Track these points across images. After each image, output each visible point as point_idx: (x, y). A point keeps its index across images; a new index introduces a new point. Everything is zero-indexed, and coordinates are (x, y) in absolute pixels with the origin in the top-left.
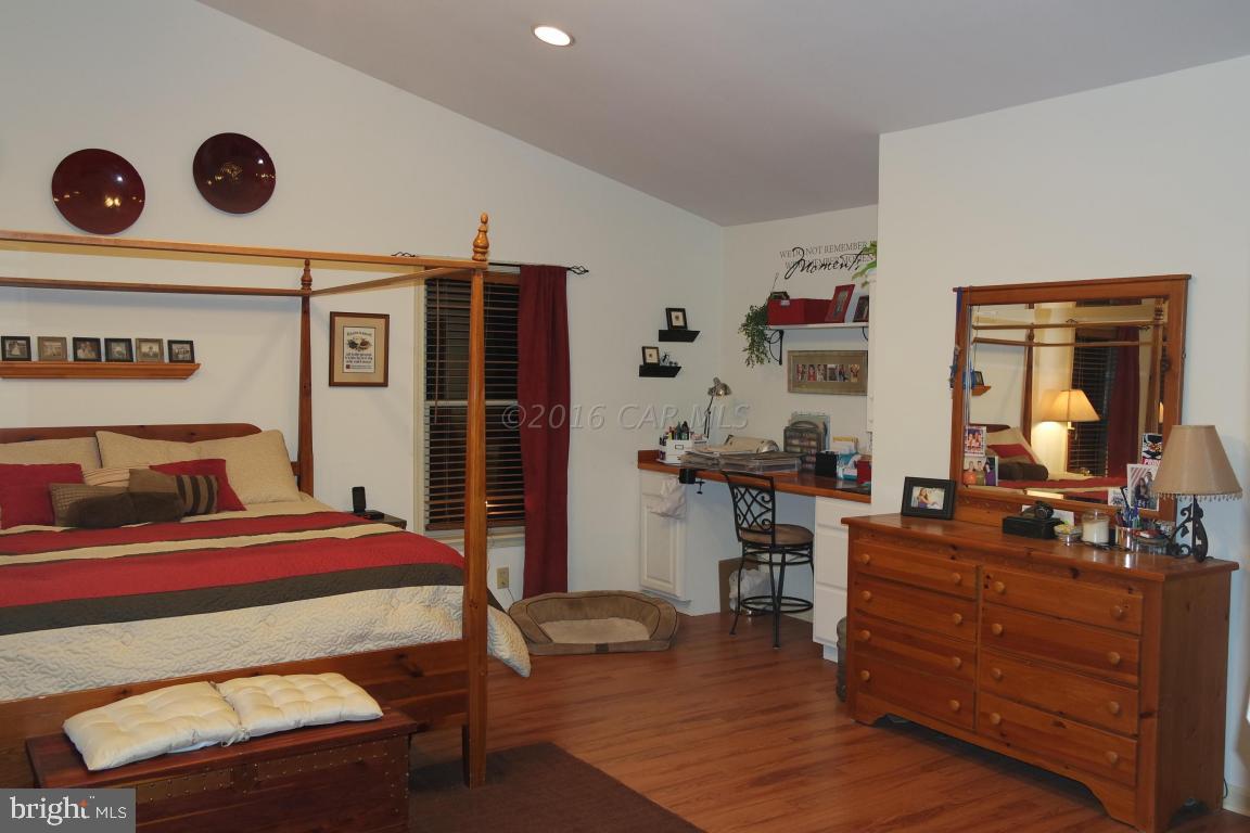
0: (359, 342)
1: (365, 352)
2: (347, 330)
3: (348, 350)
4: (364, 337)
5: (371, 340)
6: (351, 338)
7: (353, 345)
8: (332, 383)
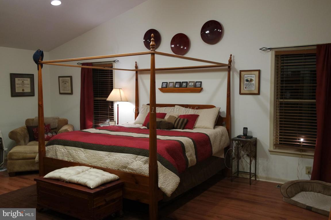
0: (249, 80)
1: (251, 83)
2: (245, 76)
3: (245, 82)
4: (251, 78)
5: (253, 79)
6: (246, 78)
7: (247, 81)
8: (240, 94)
